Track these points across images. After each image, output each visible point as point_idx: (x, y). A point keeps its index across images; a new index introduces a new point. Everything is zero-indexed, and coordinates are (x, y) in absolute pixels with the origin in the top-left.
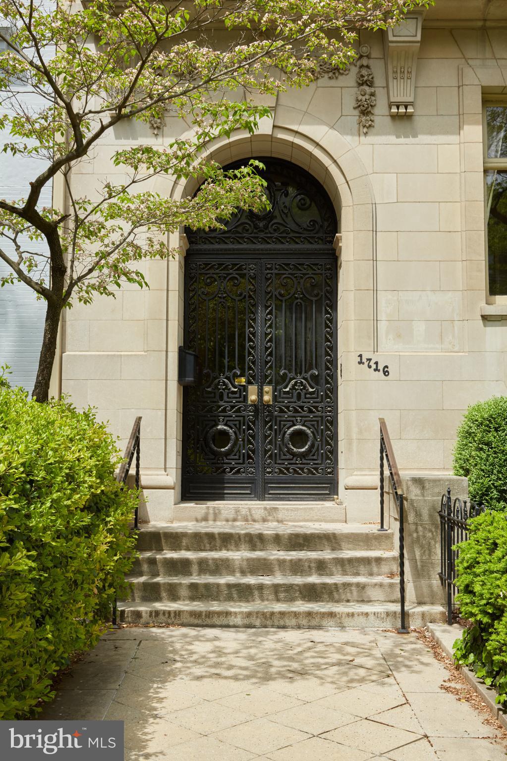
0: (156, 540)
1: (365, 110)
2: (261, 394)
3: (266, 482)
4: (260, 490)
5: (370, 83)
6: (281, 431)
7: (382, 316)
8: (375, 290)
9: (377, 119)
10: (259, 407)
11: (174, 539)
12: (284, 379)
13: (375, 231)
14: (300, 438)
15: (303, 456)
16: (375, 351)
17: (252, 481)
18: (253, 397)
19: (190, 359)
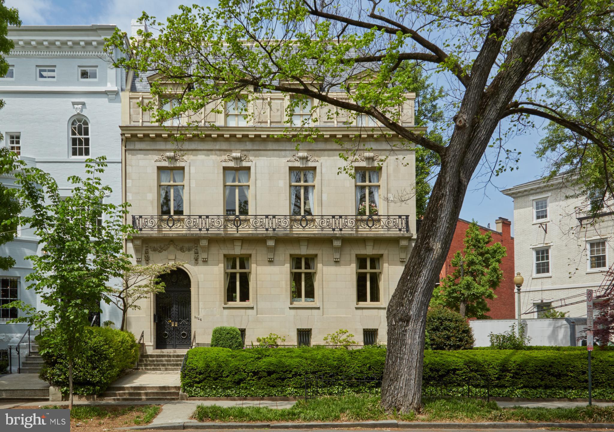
0: (148, 356)
1: (196, 260)
2: (175, 324)
3: (176, 345)
4: (175, 347)
5: (197, 253)
6: (179, 333)
7: (200, 307)
8: (199, 301)
9: (199, 262)
10: (174, 327)
11: (151, 356)
12: (180, 321)
13: (198, 288)
14: (184, 335)
15: (185, 339)
16: (199, 315)
17: (173, 345)
18: (173, 325)
19: (157, 317)
